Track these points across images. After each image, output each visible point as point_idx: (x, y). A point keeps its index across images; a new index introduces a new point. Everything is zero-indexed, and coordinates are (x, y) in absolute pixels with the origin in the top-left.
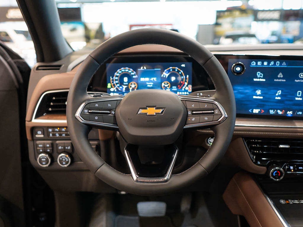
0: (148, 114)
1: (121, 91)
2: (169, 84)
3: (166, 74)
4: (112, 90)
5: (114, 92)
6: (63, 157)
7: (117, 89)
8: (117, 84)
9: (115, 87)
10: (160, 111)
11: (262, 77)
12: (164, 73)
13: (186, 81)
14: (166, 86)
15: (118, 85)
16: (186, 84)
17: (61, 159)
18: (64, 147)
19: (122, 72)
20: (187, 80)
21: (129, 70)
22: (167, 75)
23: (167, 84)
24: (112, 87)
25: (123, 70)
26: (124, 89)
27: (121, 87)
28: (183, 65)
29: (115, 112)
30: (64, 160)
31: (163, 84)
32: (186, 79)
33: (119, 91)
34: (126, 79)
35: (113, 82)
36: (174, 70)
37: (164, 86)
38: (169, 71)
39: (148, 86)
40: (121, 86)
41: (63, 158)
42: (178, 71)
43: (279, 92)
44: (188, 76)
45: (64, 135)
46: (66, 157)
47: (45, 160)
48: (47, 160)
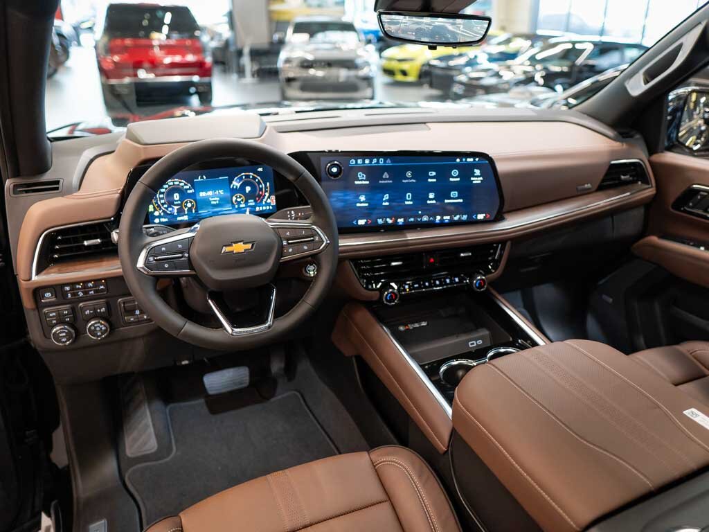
0: (235, 252)
1: (171, 214)
2: (243, 198)
3: (236, 184)
4: (156, 214)
5: (159, 217)
6: (96, 325)
7: (163, 211)
8: (163, 204)
9: (161, 209)
10: (249, 246)
11: (364, 178)
12: (234, 183)
13: (266, 191)
14: (239, 200)
15: (166, 206)
16: (267, 194)
17: (93, 328)
18: (95, 310)
19: (169, 186)
20: (268, 189)
21: (180, 182)
22: (239, 185)
23: (240, 197)
24: (155, 210)
25: (172, 184)
26: (176, 211)
27: (170, 209)
28: (260, 169)
29: (188, 253)
30: (98, 329)
31: (234, 199)
32: (266, 187)
33: (168, 214)
34: (176, 196)
35: (157, 203)
36: (247, 176)
37: (236, 201)
38: (241, 178)
39: (213, 203)
40: (169, 206)
41: (95, 327)
42: (254, 178)
43: (387, 197)
44: (268, 184)
45: (92, 292)
46: (102, 324)
47: (64, 334)
48: (69, 334)
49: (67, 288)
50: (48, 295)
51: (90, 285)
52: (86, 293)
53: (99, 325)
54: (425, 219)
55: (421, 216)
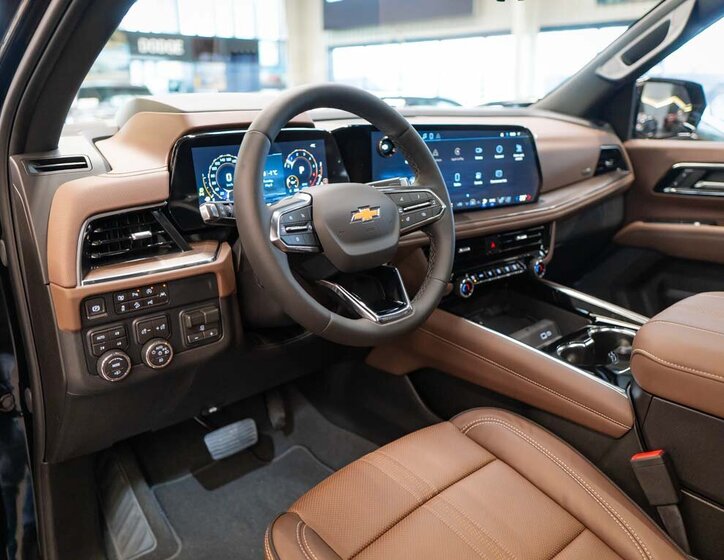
0: (364, 220)
1: (223, 200)
2: (297, 180)
3: (290, 163)
4: (208, 200)
6: (157, 349)
7: (215, 197)
8: (214, 187)
9: (212, 193)
12: (288, 161)
13: (319, 173)
14: (293, 183)
15: (217, 189)
16: (320, 176)
17: (154, 352)
18: (153, 329)
19: (222, 163)
20: (321, 170)
21: (233, 159)
22: (292, 164)
23: (294, 179)
24: (206, 195)
25: (223, 160)
26: (228, 196)
27: (222, 193)
28: (313, 145)
29: (312, 225)
30: (160, 353)
31: (288, 181)
32: (319, 168)
33: (219, 200)
34: (229, 177)
35: (207, 185)
36: (301, 153)
37: (290, 184)
38: (294, 156)
39: (267, 185)
40: (221, 190)
41: (157, 351)
42: (308, 156)
44: (321, 164)
45: (151, 302)
46: (164, 346)
47: (118, 364)
48: (124, 364)
49: (121, 298)
50: (96, 308)
51: (149, 291)
52: (143, 303)
53: (161, 347)
54: (473, 202)
55: (468, 200)
